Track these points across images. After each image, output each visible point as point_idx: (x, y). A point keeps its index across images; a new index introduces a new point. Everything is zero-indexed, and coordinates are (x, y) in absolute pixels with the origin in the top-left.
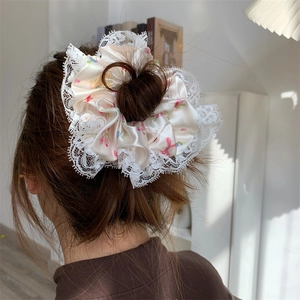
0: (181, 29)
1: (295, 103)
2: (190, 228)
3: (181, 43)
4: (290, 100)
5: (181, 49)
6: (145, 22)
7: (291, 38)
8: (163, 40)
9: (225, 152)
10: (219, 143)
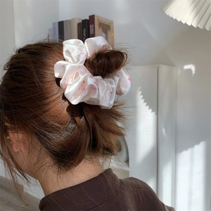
0: (112, 22)
1: (194, 72)
2: (127, 161)
3: (113, 32)
4: (190, 70)
5: (113, 37)
6: (88, 18)
7: (191, 25)
8: (101, 30)
9: (150, 108)
10: (145, 102)
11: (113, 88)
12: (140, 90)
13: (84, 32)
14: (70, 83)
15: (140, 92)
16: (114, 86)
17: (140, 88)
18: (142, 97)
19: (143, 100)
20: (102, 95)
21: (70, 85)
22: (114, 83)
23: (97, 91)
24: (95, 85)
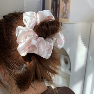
8: (63, 2)
11: (51, 46)
12: (81, 35)
13: (55, 3)
14: (22, 42)
15: (80, 37)
16: (52, 45)
17: (80, 34)
18: (81, 39)
19: (81, 41)
20: (43, 50)
21: (21, 43)
22: (52, 42)
23: (37, 49)
24: (36, 45)
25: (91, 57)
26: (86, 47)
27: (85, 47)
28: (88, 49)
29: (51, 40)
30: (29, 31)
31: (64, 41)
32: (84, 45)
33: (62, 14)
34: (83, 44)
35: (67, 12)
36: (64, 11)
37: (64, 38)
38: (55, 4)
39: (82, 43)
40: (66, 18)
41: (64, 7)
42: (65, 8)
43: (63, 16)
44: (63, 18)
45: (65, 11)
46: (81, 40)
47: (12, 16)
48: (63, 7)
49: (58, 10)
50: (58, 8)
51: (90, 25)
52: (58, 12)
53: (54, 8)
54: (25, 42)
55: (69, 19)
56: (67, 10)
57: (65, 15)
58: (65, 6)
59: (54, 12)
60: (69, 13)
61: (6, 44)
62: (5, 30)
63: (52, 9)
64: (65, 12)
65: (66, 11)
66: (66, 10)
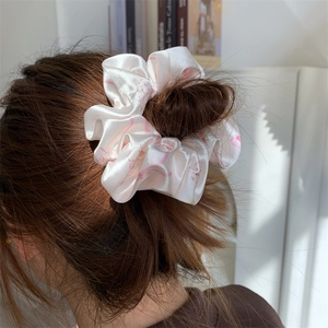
3: (220, 3)
5: (220, 10)
12: (264, 111)
14: (113, 156)
15: (264, 115)
16: (206, 158)
17: (263, 107)
18: (266, 122)
19: (268, 129)
20: (180, 179)
21: (113, 161)
22: (205, 151)
23: (167, 178)
24: (162, 166)
25: (301, 182)
26: (284, 149)
27: (280, 147)
28: (292, 154)
29: (202, 144)
30: (132, 122)
31: (239, 143)
32: (275, 142)
33: (197, 39)
34: (274, 138)
35: (211, 34)
36: (203, 28)
37: (238, 134)
38: (169, 7)
39: (271, 135)
40: (210, 53)
41: (201, 16)
42: (205, 18)
43: (201, 46)
44: (201, 54)
45: (206, 28)
46: (268, 125)
47: (60, 69)
48: (197, 17)
49: (182, 27)
50: (182, 20)
51: (295, 75)
52: (182, 34)
53: (170, 20)
54: (127, 160)
55: (219, 56)
56: (212, 27)
57: (206, 44)
58: (205, 12)
59: (168, 33)
60: (220, 37)
61: (51, 167)
62: (44, 119)
63: (162, 24)
64: (206, 33)
65: (209, 30)
66: (210, 24)
